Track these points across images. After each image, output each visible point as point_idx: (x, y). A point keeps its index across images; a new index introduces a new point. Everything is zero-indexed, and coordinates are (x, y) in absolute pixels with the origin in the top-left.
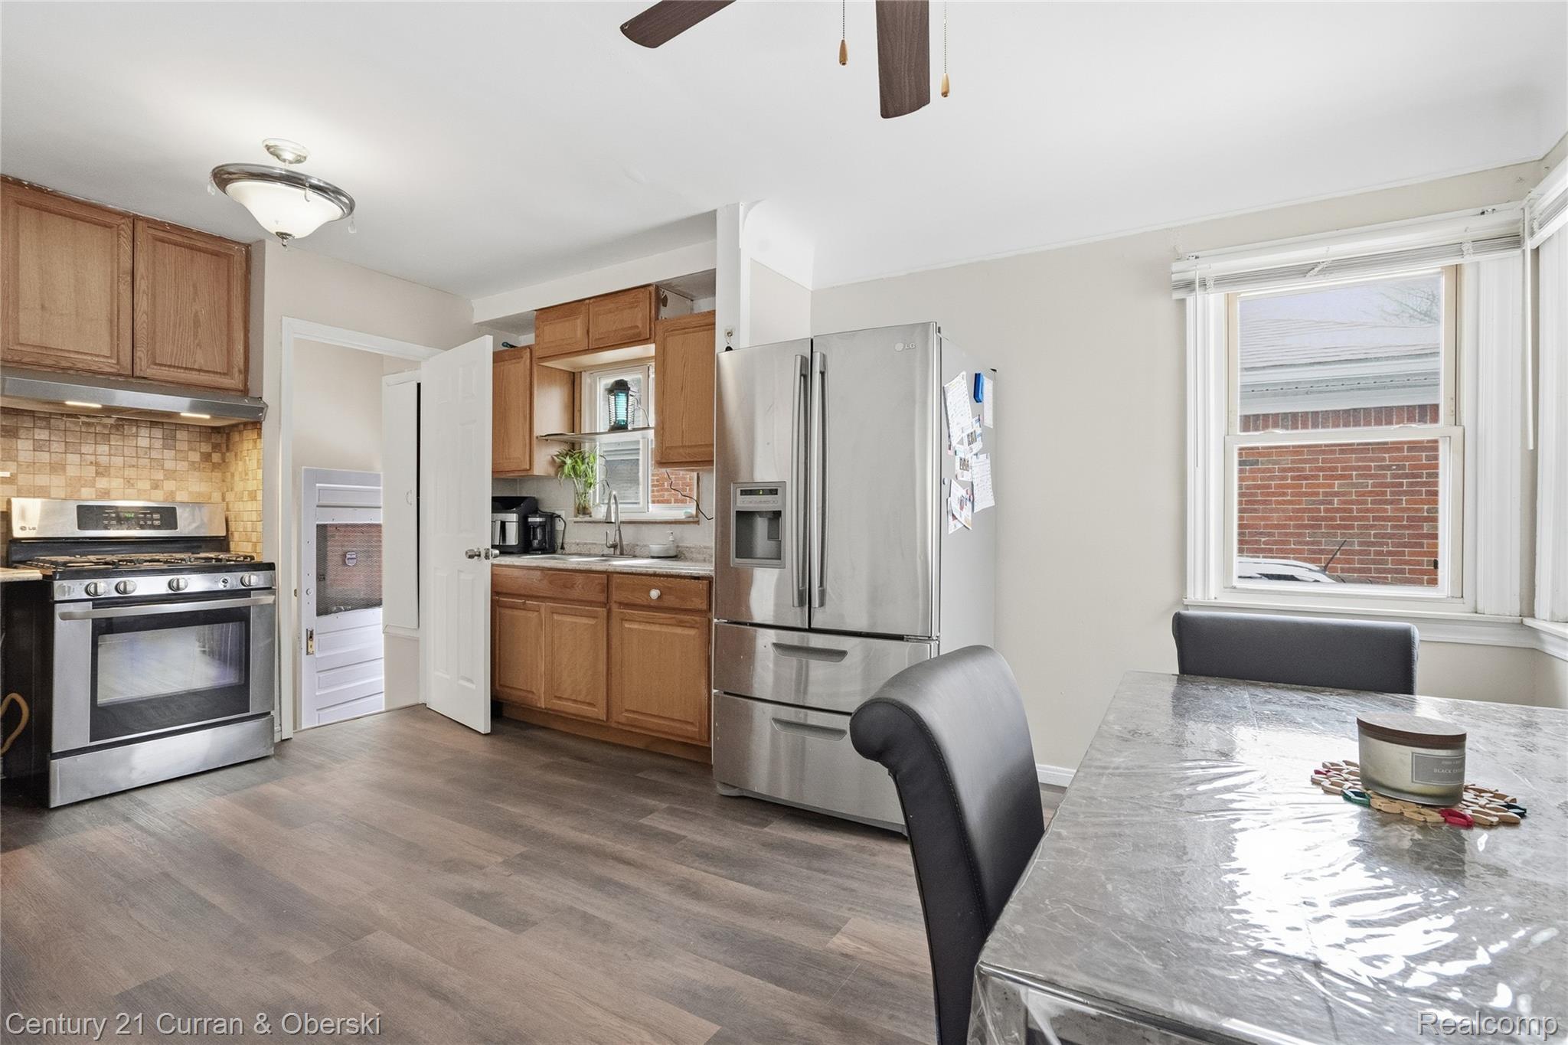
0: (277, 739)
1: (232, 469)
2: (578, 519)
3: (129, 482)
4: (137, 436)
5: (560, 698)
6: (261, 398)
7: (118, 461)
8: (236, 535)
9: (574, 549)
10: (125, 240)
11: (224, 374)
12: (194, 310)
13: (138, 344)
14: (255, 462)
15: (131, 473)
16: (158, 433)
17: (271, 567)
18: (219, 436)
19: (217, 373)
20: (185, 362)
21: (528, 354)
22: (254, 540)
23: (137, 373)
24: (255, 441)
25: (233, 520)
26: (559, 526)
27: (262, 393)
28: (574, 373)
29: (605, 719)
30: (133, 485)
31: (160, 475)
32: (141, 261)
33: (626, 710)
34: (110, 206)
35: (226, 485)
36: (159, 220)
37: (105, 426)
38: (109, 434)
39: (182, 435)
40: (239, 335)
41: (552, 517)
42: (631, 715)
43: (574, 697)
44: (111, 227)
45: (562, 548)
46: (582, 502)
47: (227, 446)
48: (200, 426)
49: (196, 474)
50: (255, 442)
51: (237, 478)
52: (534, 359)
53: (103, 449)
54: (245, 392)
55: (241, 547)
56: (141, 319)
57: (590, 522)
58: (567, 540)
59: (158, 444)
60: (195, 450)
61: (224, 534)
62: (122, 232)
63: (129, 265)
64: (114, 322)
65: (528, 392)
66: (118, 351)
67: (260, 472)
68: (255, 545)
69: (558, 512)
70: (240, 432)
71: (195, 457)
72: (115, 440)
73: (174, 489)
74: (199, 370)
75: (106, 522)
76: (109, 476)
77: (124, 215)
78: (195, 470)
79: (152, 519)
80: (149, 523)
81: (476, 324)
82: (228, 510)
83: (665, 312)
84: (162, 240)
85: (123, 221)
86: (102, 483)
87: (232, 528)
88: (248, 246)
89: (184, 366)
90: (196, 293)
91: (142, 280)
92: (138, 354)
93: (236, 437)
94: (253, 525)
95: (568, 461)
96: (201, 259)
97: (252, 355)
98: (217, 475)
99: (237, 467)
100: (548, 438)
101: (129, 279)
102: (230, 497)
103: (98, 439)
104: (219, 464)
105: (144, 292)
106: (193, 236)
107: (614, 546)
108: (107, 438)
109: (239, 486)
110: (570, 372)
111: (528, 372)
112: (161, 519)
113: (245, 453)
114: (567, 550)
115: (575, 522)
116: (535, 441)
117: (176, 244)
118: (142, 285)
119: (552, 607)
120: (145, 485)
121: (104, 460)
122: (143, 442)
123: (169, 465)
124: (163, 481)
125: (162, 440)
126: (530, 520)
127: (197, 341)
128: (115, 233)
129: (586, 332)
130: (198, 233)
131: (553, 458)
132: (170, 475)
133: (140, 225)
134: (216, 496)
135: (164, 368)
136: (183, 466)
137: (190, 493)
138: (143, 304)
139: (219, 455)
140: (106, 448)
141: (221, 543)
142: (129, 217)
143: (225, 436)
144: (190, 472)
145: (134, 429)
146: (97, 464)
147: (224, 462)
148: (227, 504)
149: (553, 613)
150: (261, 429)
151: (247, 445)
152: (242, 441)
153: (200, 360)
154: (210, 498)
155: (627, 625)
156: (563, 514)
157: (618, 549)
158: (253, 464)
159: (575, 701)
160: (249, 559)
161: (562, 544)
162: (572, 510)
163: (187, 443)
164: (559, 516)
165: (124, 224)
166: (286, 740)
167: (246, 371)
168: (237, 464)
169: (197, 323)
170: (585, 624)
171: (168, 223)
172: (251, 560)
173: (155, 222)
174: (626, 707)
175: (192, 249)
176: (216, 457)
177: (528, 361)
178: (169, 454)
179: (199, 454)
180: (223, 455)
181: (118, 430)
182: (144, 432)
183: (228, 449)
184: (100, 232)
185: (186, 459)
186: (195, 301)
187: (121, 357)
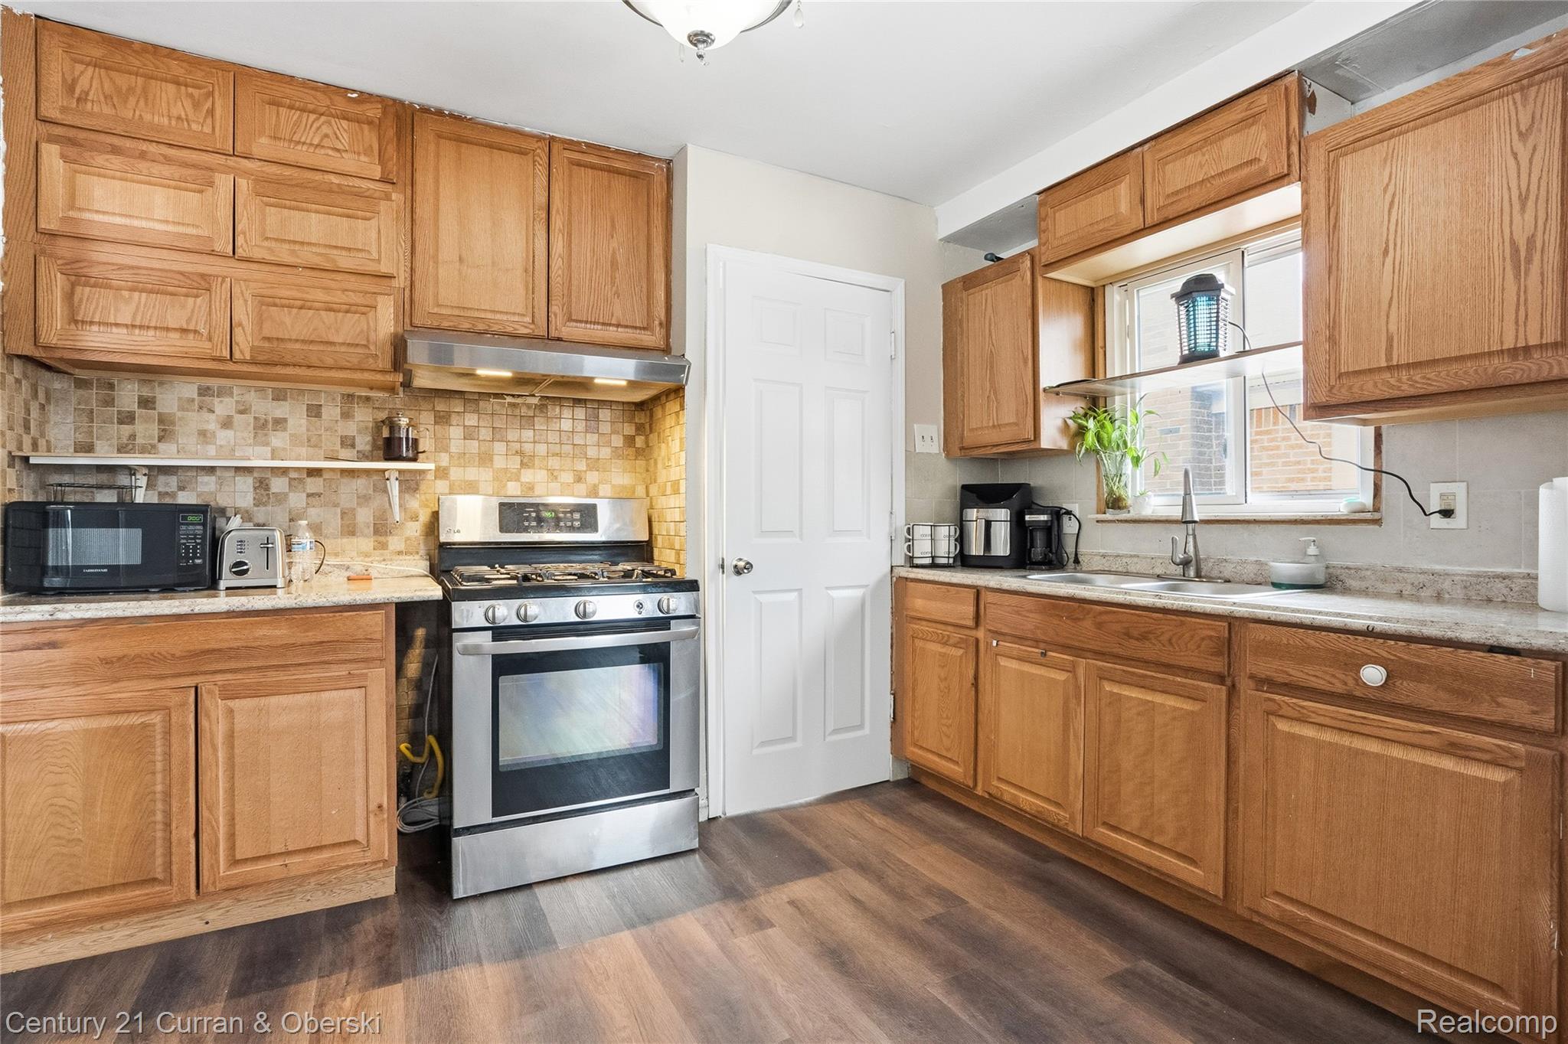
0: (703, 818)
1: (655, 455)
2: (1108, 516)
3: (553, 475)
4: (560, 418)
5: (1115, 828)
6: (683, 355)
7: (542, 449)
8: (659, 538)
9: (1098, 564)
10: (540, 168)
11: (644, 329)
12: (611, 249)
13: (553, 298)
14: (677, 442)
15: (554, 463)
16: (580, 413)
17: (692, 586)
18: (643, 414)
19: (636, 328)
20: (601, 316)
21: (1028, 263)
22: (677, 547)
23: (553, 334)
24: (677, 413)
25: (657, 520)
26: (1070, 527)
27: (685, 349)
28: (1092, 289)
29: (1221, 895)
30: (556, 478)
31: (582, 466)
32: (557, 191)
33: (1277, 894)
34: (527, 129)
35: (650, 478)
36: (575, 139)
37: (529, 406)
38: (534, 417)
39: (605, 414)
40: (659, 277)
41: (1058, 514)
42: (1289, 907)
43: (1146, 835)
44: (526, 154)
45: (1077, 561)
46: (1115, 489)
47: (651, 425)
48: (623, 403)
49: (620, 462)
50: (678, 416)
51: (660, 466)
52: (1037, 269)
53: (528, 434)
54: (667, 350)
55: (664, 557)
56: (557, 264)
57: (1126, 521)
58: (1082, 549)
59: (581, 426)
60: (618, 433)
61: (646, 538)
62: (538, 159)
63: (544, 200)
64: (529, 271)
65: (1030, 321)
66: (533, 307)
67: (683, 454)
68: (678, 553)
69: (1067, 506)
70: (663, 406)
71: (618, 441)
72: (540, 423)
73: (597, 482)
74: (618, 326)
75: (526, 524)
76: (533, 467)
77: (539, 138)
78: (618, 458)
79: (573, 520)
80: (569, 524)
81: (941, 240)
82: (652, 507)
83: (1314, 124)
84: (579, 164)
85: (539, 144)
86: (527, 476)
87: (655, 531)
88: (669, 162)
89: (601, 321)
90: (613, 226)
91: (558, 216)
92: (554, 308)
93: (658, 411)
94: (675, 525)
95: (1091, 424)
96: (619, 184)
97: (674, 303)
98: (641, 463)
99: (661, 452)
100: (1058, 392)
101: (544, 215)
102: (654, 490)
103: (523, 422)
104: (643, 450)
105: (560, 230)
106: (610, 155)
107: (1186, 563)
108: (528, 421)
109: (662, 476)
110: (1087, 287)
111: (1029, 291)
112: (581, 520)
113: (667, 432)
114: (1084, 565)
115: (1098, 521)
116: (1042, 395)
117: (593, 167)
118: (557, 222)
119: (1100, 669)
120: (567, 477)
121: (528, 448)
122: (566, 425)
123: (592, 452)
124: (585, 471)
125: (584, 422)
126: (1027, 518)
127: (614, 289)
128: (531, 161)
129: (1138, 199)
130: (617, 152)
131: (1065, 422)
132: (594, 464)
133: (556, 147)
134: (640, 491)
135: (578, 325)
136: (606, 452)
137: (613, 486)
138: (558, 246)
139: (643, 438)
140: (530, 433)
141: (642, 550)
142: (544, 139)
143: (648, 413)
144: (613, 461)
145: (558, 409)
146: (520, 453)
147: (648, 446)
148: (651, 499)
149: (1101, 678)
150: (684, 396)
151: (670, 421)
152: (664, 416)
153: (618, 314)
154: (634, 492)
155: (1283, 726)
156: (1075, 508)
157: (1192, 568)
158: (675, 446)
159: (1148, 842)
160: (669, 575)
161: (1076, 554)
162: (1092, 503)
163: (609, 424)
164: (1069, 513)
165: (539, 147)
166: (714, 818)
167: (667, 324)
168: (660, 448)
169: (614, 264)
170: (1175, 709)
171: (584, 142)
172: (672, 575)
173: (571, 142)
174: (1277, 889)
175: (609, 171)
176: (640, 441)
177: (1029, 274)
178: (592, 438)
179: (621, 437)
180: (647, 437)
181: (542, 412)
182: (567, 413)
183: (651, 431)
184: (516, 159)
185: (609, 444)
186: (612, 237)
187: (536, 315)
